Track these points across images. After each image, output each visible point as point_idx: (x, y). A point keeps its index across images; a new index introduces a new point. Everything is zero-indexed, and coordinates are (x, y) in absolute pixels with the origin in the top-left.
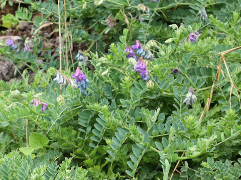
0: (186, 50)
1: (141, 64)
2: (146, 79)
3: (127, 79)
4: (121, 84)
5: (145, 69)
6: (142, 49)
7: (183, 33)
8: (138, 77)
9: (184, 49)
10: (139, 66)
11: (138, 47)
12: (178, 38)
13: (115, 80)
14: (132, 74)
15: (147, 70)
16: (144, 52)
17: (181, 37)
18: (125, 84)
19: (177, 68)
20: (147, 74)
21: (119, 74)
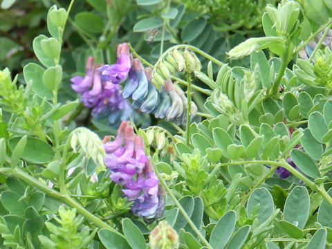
0: (324, 84)
1: (129, 151)
2: (151, 212)
3: (67, 216)
4: (42, 238)
5: (146, 171)
6: (144, 82)
7: (301, 17)
8: (120, 205)
9: (312, 79)
10: (121, 160)
11: (125, 74)
12: (282, 38)
13: (20, 222)
14: (91, 193)
15: (154, 177)
16: (154, 94)
17: (293, 33)
18: (61, 238)
19: (284, 163)
20: (153, 191)
21: (34, 197)
